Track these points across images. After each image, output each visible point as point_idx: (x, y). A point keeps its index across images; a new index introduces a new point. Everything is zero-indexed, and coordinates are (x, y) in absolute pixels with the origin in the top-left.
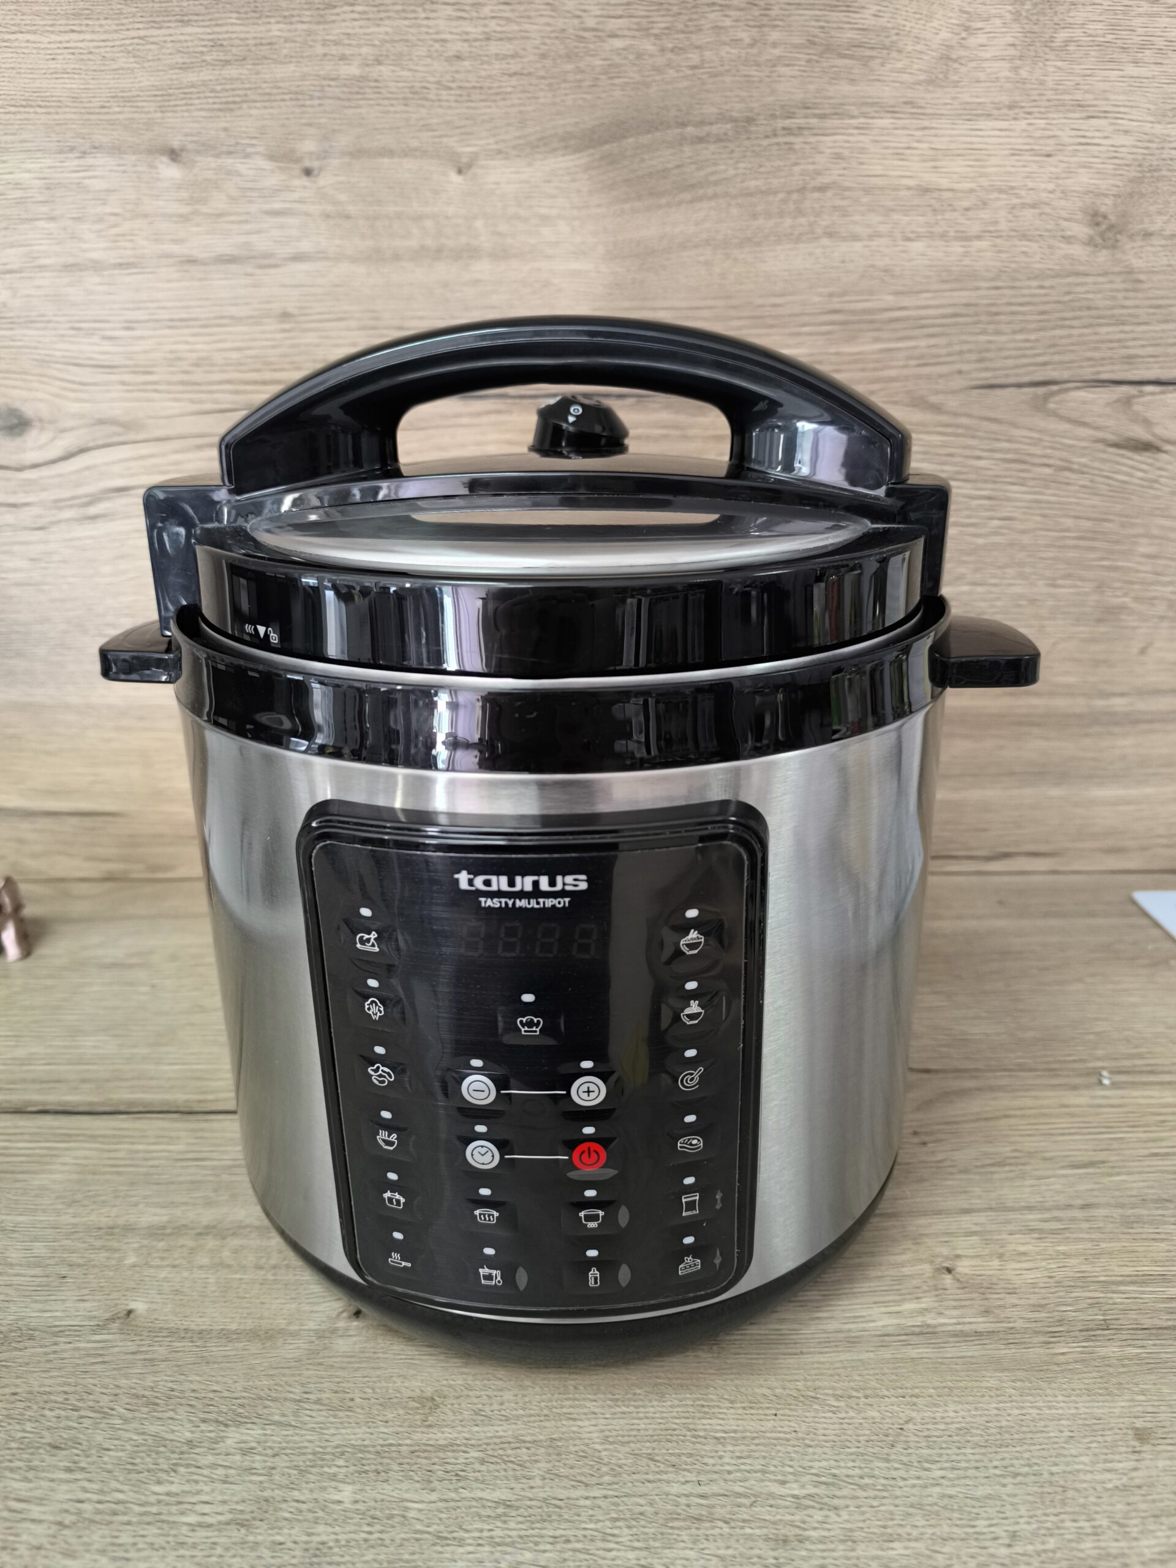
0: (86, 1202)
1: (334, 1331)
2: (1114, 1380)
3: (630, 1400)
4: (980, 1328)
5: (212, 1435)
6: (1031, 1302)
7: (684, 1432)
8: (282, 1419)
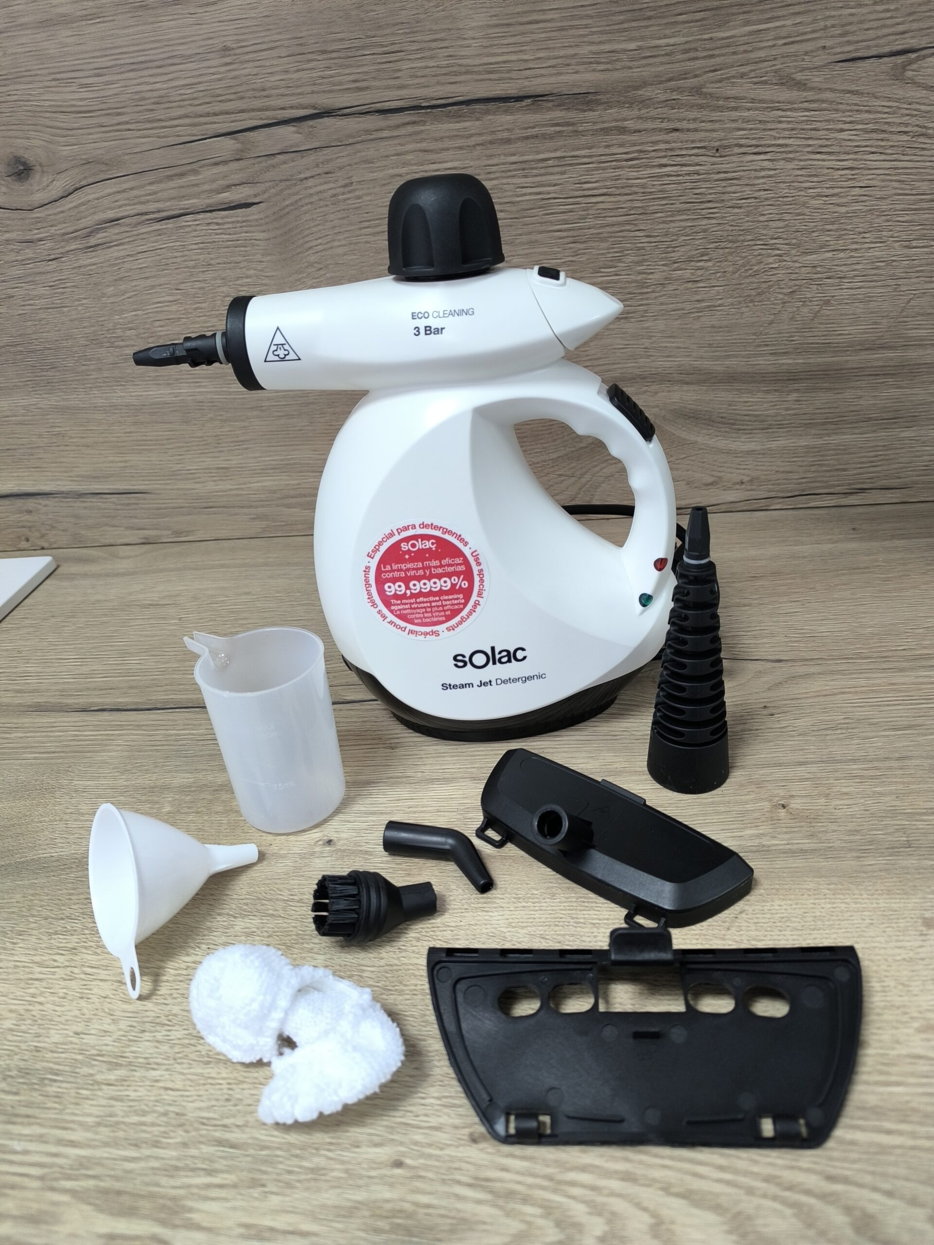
0: (134, 771)
1: (312, 854)
2: (911, 884)
3: (529, 898)
4: (805, 847)
5: (225, 924)
6: (849, 828)
7: (569, 919)
8: (274, 913)
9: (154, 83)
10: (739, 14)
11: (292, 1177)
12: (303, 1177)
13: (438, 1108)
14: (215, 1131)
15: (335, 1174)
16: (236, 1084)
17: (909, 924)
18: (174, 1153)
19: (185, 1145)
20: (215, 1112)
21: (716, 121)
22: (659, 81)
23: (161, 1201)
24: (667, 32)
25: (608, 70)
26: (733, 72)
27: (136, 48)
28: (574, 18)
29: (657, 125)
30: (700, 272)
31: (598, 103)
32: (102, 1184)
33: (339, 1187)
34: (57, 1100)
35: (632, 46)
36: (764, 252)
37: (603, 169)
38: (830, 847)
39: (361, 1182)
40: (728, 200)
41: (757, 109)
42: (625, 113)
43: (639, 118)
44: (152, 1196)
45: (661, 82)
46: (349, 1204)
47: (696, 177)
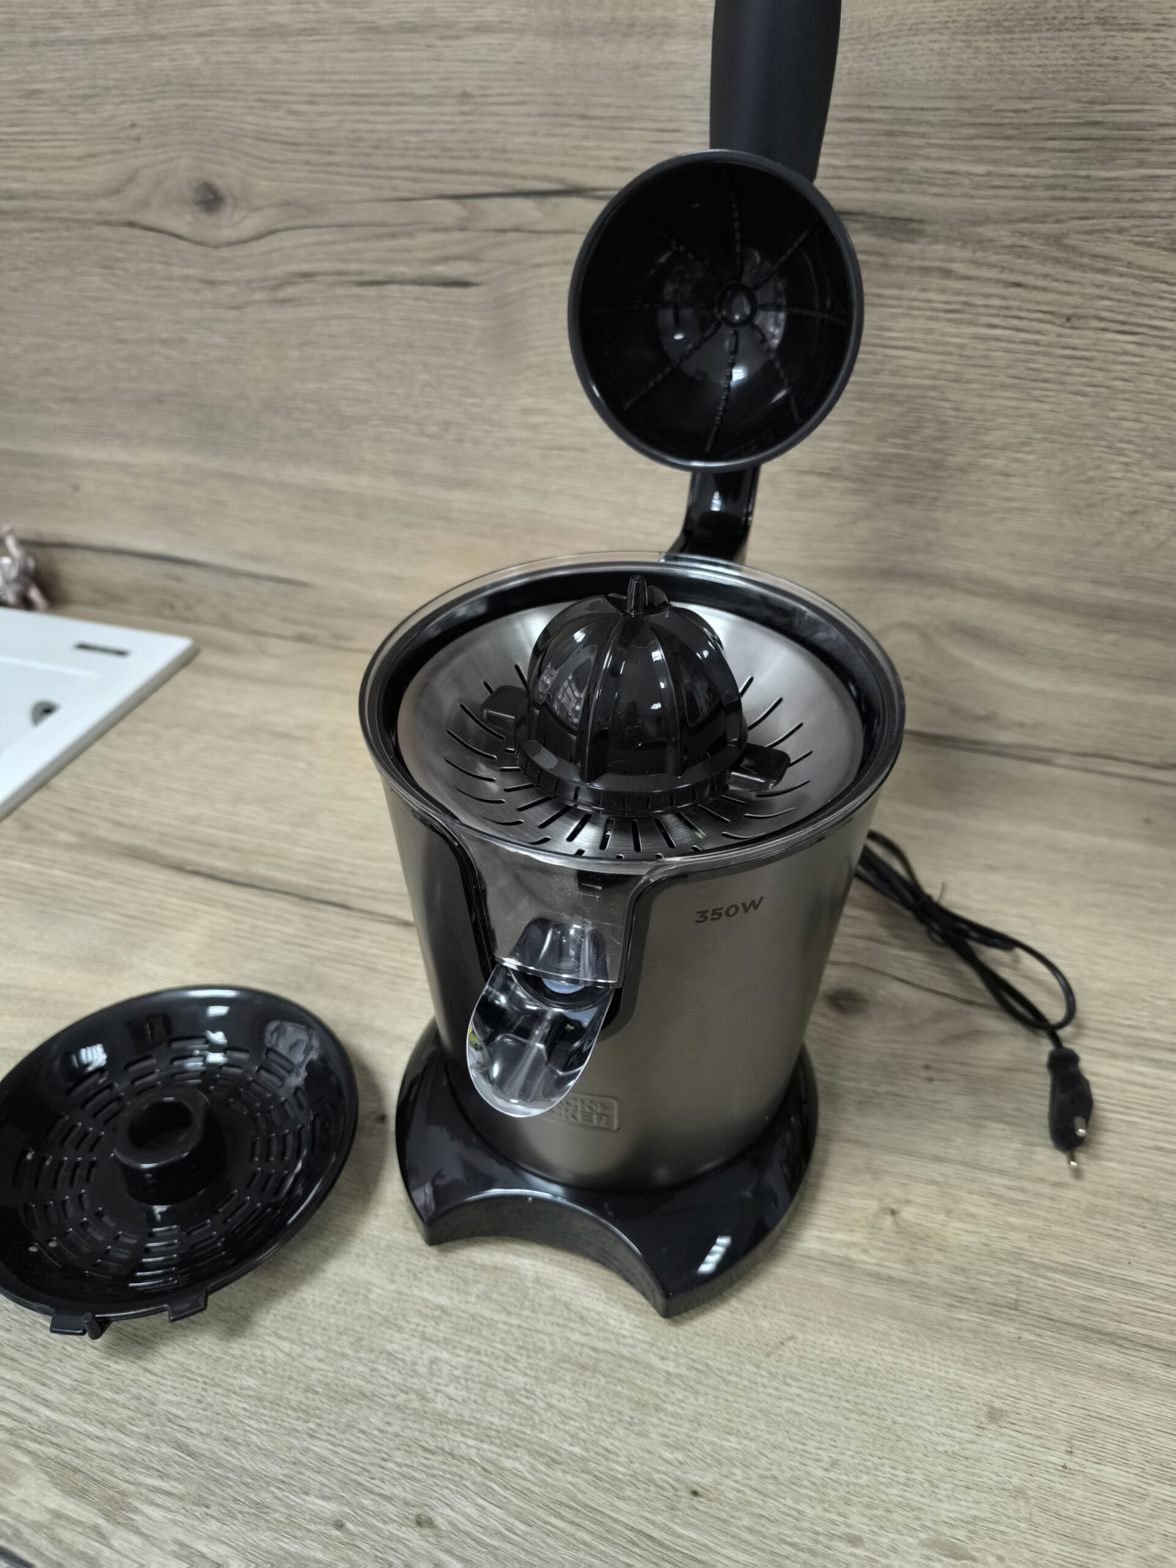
9: (376, 123)
10: (1133, 150)
11: (237, 1506)
12: (247, 1509)
13: (395, 1475)
14: (179, 1432)
15: (277, 1516)
16: (213, 1386)
17: (971, 1409)
18: (136, 1444)
19: (147, 1437)
20: (184, 1410)
21: (1074, 283)
22: (1006, 218)
23: (111, 1493)
24: (1031, 159)
25: (941, 195)
26: (1109, 223)
27: (358, 77)
28: (908, 121)
29: (994, 274)
30: (1015, 465)
31: (921, 233)
32: (63, 1456)
33: (276, 1531)
34: (42, 1349)
35: (980, 169)
36: (1105, 456)
37: (913, 317)
38: (923, 1283)
39: (299, 1533)
40: (1071, 384)
41: (1133, 276)
42: (956, 252)
43: (973, 262)
44: (103, 1483)
45: (1009, 222)
46: (281, 1553)
47: (1034, 348)
